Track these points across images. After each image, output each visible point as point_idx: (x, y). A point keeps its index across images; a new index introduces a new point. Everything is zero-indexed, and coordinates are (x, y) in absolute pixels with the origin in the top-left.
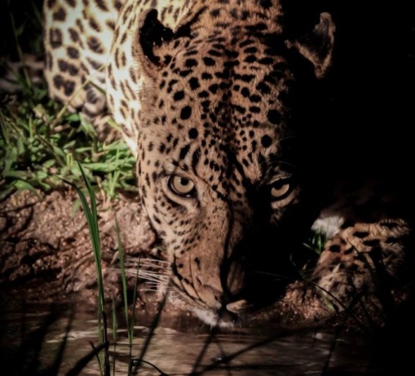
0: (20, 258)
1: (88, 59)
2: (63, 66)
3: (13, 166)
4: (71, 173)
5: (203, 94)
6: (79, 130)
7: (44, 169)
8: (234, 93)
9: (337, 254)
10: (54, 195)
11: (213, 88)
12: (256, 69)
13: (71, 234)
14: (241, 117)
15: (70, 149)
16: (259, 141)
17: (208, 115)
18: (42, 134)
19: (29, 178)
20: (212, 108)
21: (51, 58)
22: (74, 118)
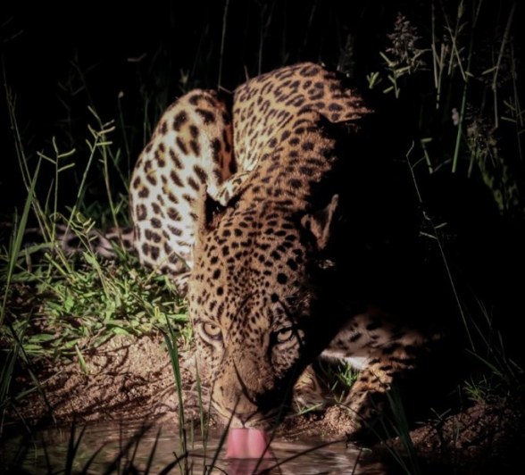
0: (118, 387)
1: (169, 227)
2: (149, 235)
3: (112, 316)
4: (158, 322)
5: (231, 260)
6: (164, 289)
7: (138, 319)
8: (254, 259)
9: (366, 384)
10: (145, 339)
11: (238, 256)
12: (272, 239)
13: (158, 369)
14: (257, 278)
15: (157, 303)
16: (269, 297)
17: (232, 277)
18: (135, 291)
19: (125, 326)
20: (235, 272)
21: (139, 229)
22: (161, 278)
